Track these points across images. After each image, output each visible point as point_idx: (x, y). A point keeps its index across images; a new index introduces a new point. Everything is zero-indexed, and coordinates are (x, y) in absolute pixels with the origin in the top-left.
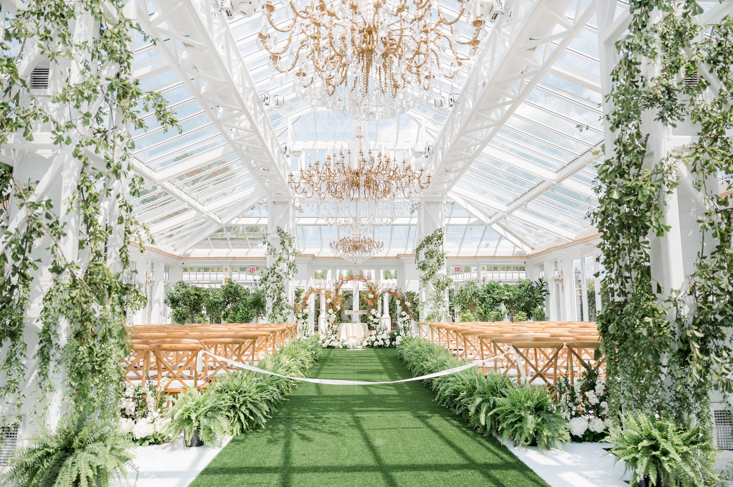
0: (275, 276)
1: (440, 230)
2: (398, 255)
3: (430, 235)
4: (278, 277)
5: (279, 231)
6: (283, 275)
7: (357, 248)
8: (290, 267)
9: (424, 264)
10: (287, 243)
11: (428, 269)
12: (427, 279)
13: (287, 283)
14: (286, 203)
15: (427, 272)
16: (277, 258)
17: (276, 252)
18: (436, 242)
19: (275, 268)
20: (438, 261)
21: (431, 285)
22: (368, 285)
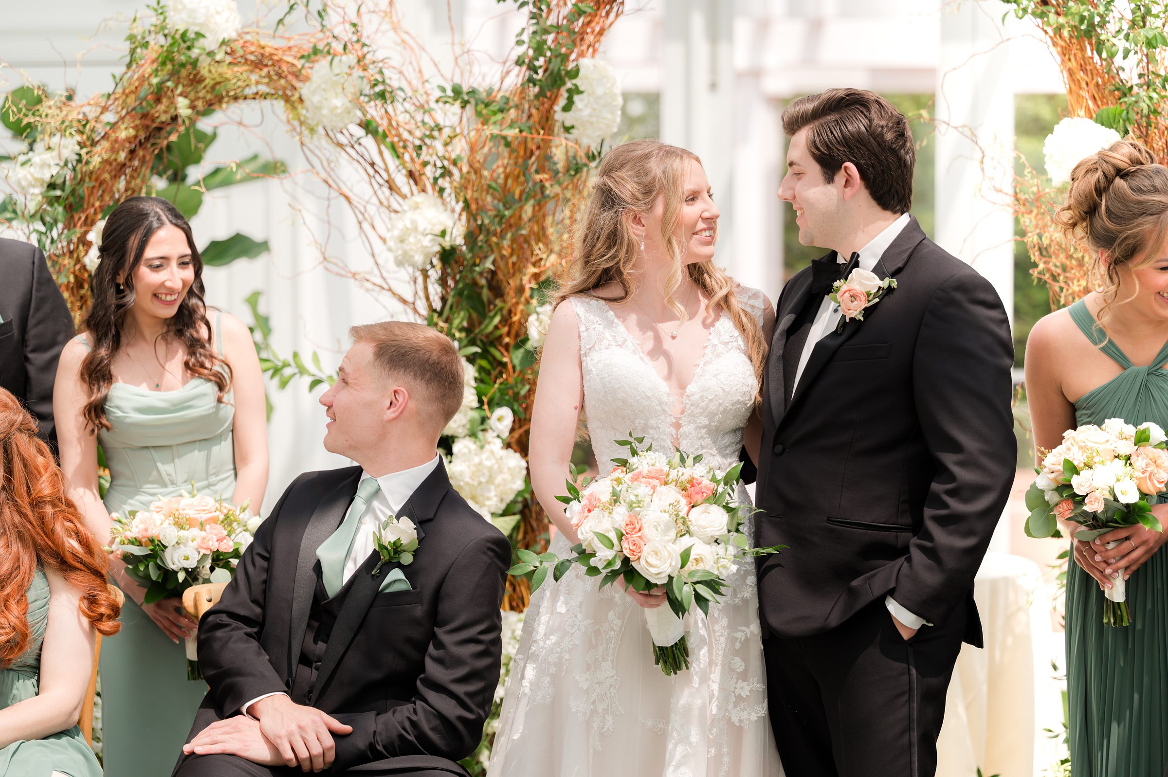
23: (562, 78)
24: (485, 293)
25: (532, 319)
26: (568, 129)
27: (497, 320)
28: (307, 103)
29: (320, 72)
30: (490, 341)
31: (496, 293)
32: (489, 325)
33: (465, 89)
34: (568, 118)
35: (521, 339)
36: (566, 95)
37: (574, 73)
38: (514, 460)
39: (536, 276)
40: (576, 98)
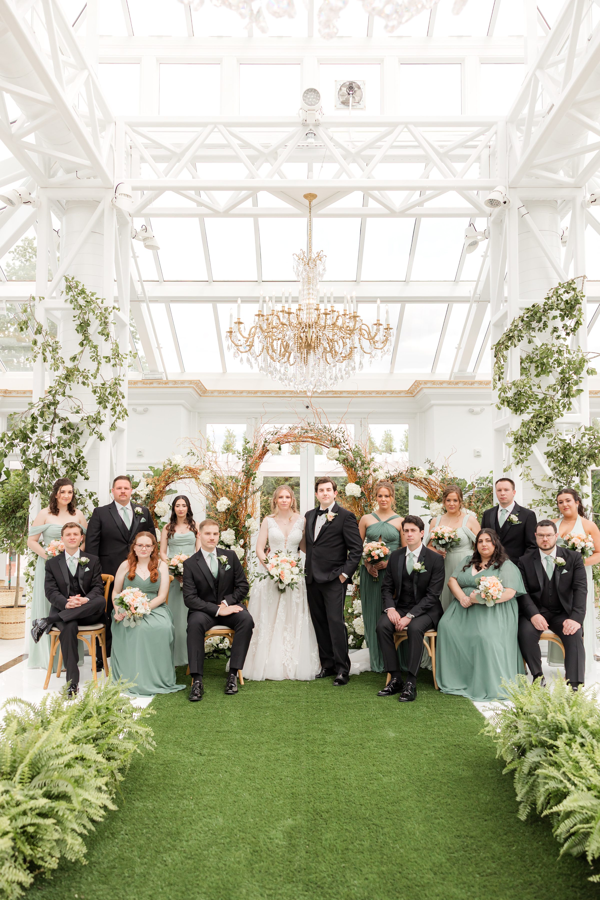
0: (58, 426)
1: (570, 286)
2: (417, 384)
3: (540, 301)
4: (64, 430)
5: (69, 288)
6: (83, 427)
7: (309, 346)
8: (102, 401)
9: (519, 394)
10: (94, 328)
11: (532, 409)
12: (530, 440)
13: (94, 447)
14: (96, 203)
15: (526, 417)
16: (62, 372)
17: (61, 353)
18: (559, 323)
19: (55, 403)
20: (564, 381)
21: (542, 460)
22: (345, 457)
23: (252, 475)
24: (236, 517)
25: (246, 522)
26: (253, 484)
27: (239, 522)
28: (200, 479)
29: (203, 473)
30: (237, 526)
31: (238, 516)
32: (237, 523)
33: (233, 477)
34: (253, 482)
35: (244, 526)
36: (253, 477)
37: (255, 474)
38: (243, 550)
39: (246, 514)
40: (255, 478)
